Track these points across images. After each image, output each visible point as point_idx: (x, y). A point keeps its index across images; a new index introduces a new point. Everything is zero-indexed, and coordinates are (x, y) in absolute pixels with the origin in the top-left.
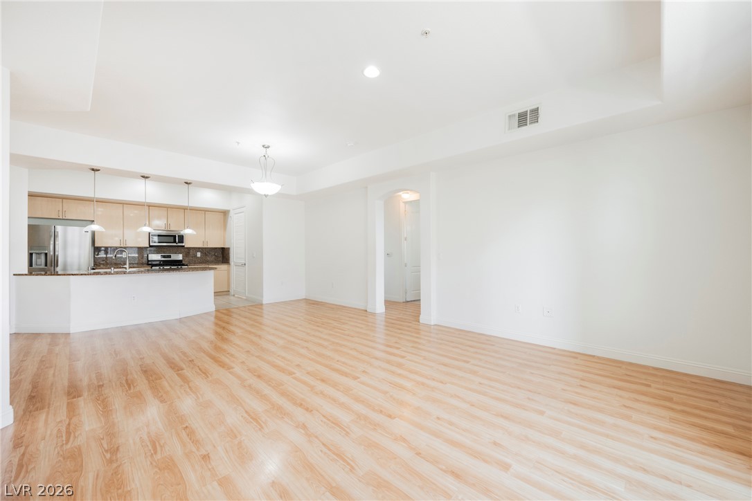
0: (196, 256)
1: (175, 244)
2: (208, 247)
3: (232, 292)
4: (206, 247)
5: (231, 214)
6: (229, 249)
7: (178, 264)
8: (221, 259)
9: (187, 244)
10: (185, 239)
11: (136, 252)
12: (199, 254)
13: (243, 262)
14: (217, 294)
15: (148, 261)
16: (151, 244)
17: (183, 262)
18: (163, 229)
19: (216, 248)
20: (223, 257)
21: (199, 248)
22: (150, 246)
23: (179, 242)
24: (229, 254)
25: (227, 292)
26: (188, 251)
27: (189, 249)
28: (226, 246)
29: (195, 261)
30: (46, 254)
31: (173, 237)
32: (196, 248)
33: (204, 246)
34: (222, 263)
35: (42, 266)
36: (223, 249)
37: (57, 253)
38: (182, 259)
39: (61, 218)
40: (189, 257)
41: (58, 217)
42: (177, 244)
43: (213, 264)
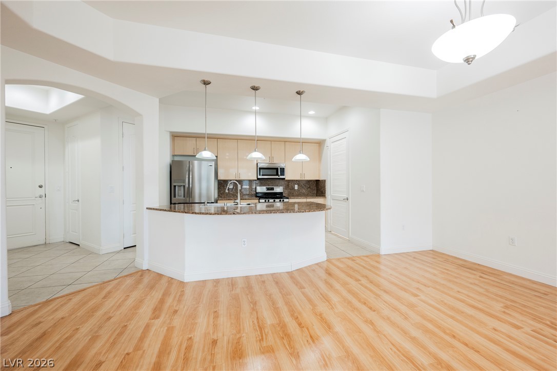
1: (277, 177)
2: (305, 179)
3: (329, 228)
4: (303, 179)
5: (328, 143)
6: (325, 181)
7: (279, 196)
8: (315, 192)
9: (288, 176)
10: (287, 172)
11: (248, 184)
12: (296, 187)
13: (345, 196)
15: (256, 193)
16: (259, 177)
17: (284, 195)
18: (268, 162)
19: (311, 181)
20: (318, 190)
21: (297, 181)
22: (258, 179)
23: (281, 174)
24: (324, 187)
26: (289, 184)
27: (289, 181)
28: (321, 179)
29: (293, 194)
30: (184, 186)
31: (275, 170)
32: (294, 180)
33: (302, 179)
34: (317, 196)
35: (182, 197)
36: (317, 181)
37: (191, 186)
38: (282, 191)
39: (195, 154)
40: (288, 189)
41: (193, 154)
42: (279, 176)
43: (311, 197)
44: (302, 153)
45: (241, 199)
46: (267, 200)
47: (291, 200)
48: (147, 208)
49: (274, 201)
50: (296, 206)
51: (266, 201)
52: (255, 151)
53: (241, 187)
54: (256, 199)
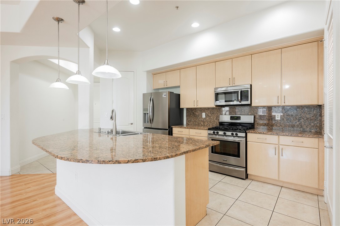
0: (273, 119)
1: (238, 103)
4: (283, 104)
6: (324, 107)
12: (278, 118)
15: (220, 122)
16: (216, 104)
18: (228, 84)
25: (318, 192)
31: (237, 94)
33: (280, 104)
39: (165, 87)
40: (264, 119)
41: (164, 87)
42: (240, 102)
43: (287, 134)
46: (216, 132)
49: (225, 133)
51: (214, 133)
53: (206, 115)
54: (205, 129)
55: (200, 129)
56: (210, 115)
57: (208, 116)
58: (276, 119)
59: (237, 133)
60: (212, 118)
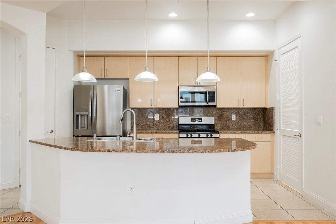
0: (230, 119)
1: (205, 104)
2: (245, 106)
3: (277, 175)
4: (242, 107)
5: (276, 56)
6: (272, 109)
8: (262, 124)
9: (220, 103)
10: (218, 97)
12: (234, 118)
13: (297, 131)
14: (255, 176)
15: (179, 125)
16: (181, 104)
17: (216, 128)
18: (193, 84)
19: (255, 109)
20: (265, 121)
21: (234, 109)
22: (180, 107)
23: (210, 101)
24: (272, 117)
25: (270, 176)
26: (222, 113)
27: (222, 110)
28: (268, 106)
29: (229, 126)
30: (88, 115)
31: (203, 95)
32: (231, 109)
33: (240, 107)
34: (264, 130)
35: (85, 129)
36: (264, 109)
37: (94, 115)
38: (214, 124)
39: (103, 77)
40: (222, 120)
41: (101, 77)
42: (207, 103)
43: (252, 132)
44: (210, 71)
45: (137, 133)
46: (189, 135)
47: (223, 136)
48: (30, 141)
49: (199, 135)
50: (234, 143)
51: (187, 135)
52: (145, 70)
53: (159, 117)
54: (175, 133)
55: (168, 133)
56: (165, 116)
57: (163, 118)
58: (232, 120)
59: (212, 134)
60: (167, 120)
